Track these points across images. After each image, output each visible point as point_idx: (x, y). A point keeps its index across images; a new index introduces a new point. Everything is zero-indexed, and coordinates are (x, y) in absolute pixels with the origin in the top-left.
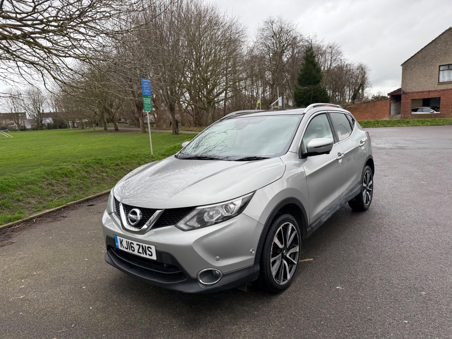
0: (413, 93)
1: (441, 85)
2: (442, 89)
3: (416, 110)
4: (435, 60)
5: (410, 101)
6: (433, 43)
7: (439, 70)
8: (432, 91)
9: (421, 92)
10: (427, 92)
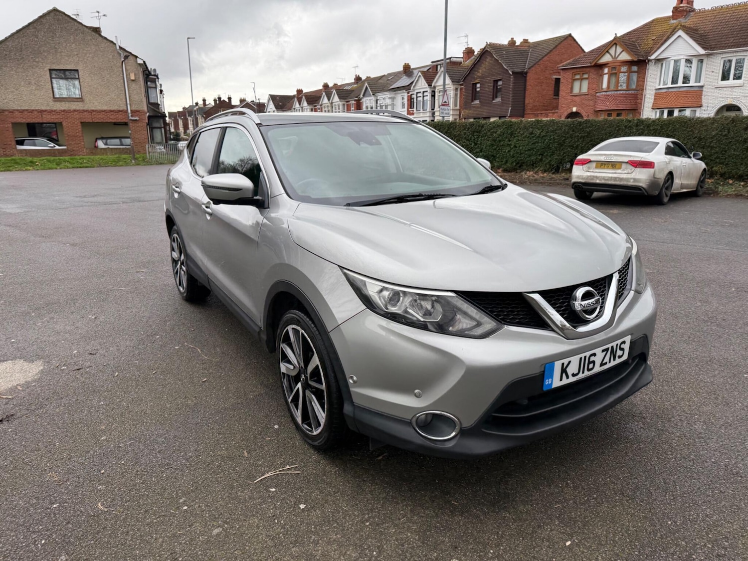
0: (12, 112)
1: (59, 103)
2: (62, 109)
3: (21, 143)
4: (40, 59)
5: (10, 125)
6: (31, 27)
7: (51, 78)
8: (46, 111)
9: (27, 110)
10: (39, 112)
